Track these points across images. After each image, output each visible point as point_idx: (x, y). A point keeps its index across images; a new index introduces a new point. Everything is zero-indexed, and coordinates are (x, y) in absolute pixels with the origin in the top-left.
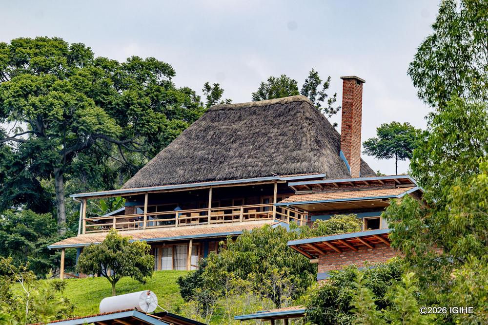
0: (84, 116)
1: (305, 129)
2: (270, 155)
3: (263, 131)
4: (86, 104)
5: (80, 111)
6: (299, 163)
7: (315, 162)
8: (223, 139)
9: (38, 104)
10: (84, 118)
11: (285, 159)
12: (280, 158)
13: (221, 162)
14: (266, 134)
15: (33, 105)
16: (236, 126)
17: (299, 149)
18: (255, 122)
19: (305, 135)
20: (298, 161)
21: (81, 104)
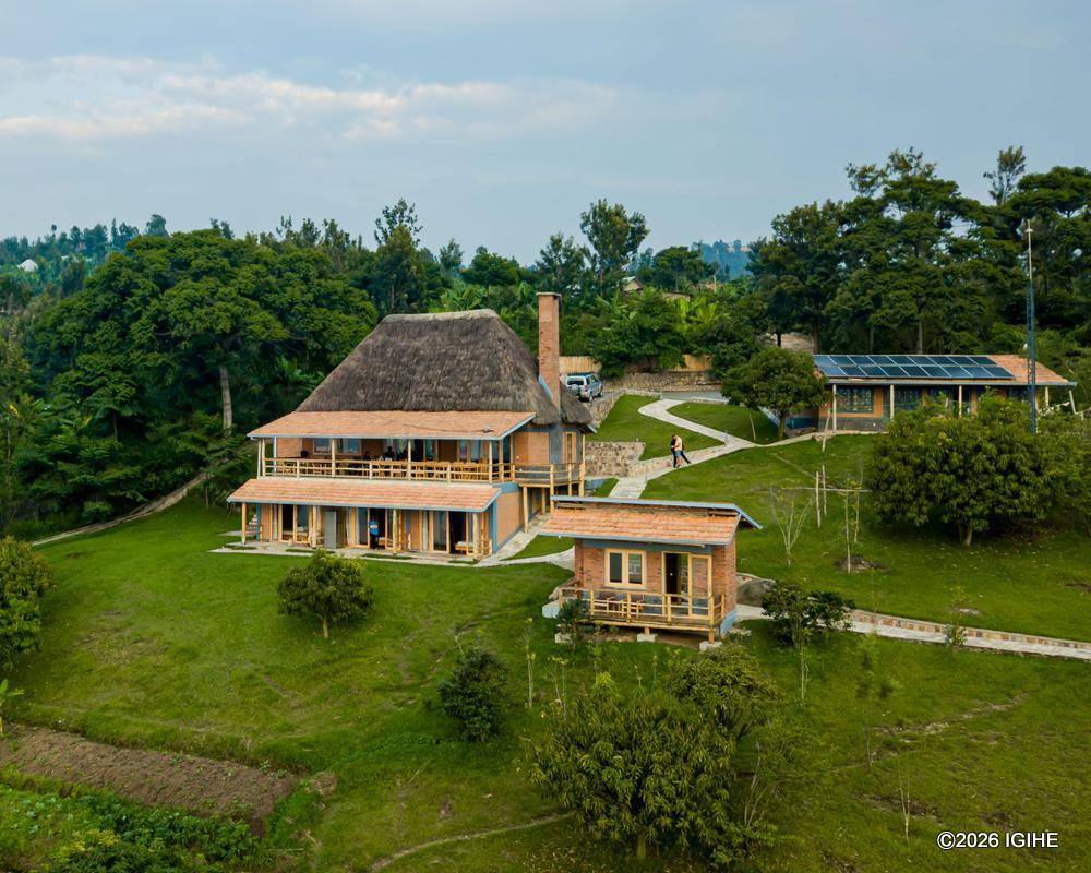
0: (252, 324)
1: (500, 354)
2: (464, 384)
3: (450, 352)
4: (251, 309)
5: (247, 319)
6: (501, 399)
7: (520, 398)
8: (404, 360)
9: (204, 317)
10: (251, 327)
11: (484, 391)
12: (476, 390)
13: (406, 389)
14: (454, 356)
15: (200, 319)
16: (417, 344)
17: (498, 379)
18: (439, 340)
19: (502, 363)
20: (500, 396)
21: (247, 310)
